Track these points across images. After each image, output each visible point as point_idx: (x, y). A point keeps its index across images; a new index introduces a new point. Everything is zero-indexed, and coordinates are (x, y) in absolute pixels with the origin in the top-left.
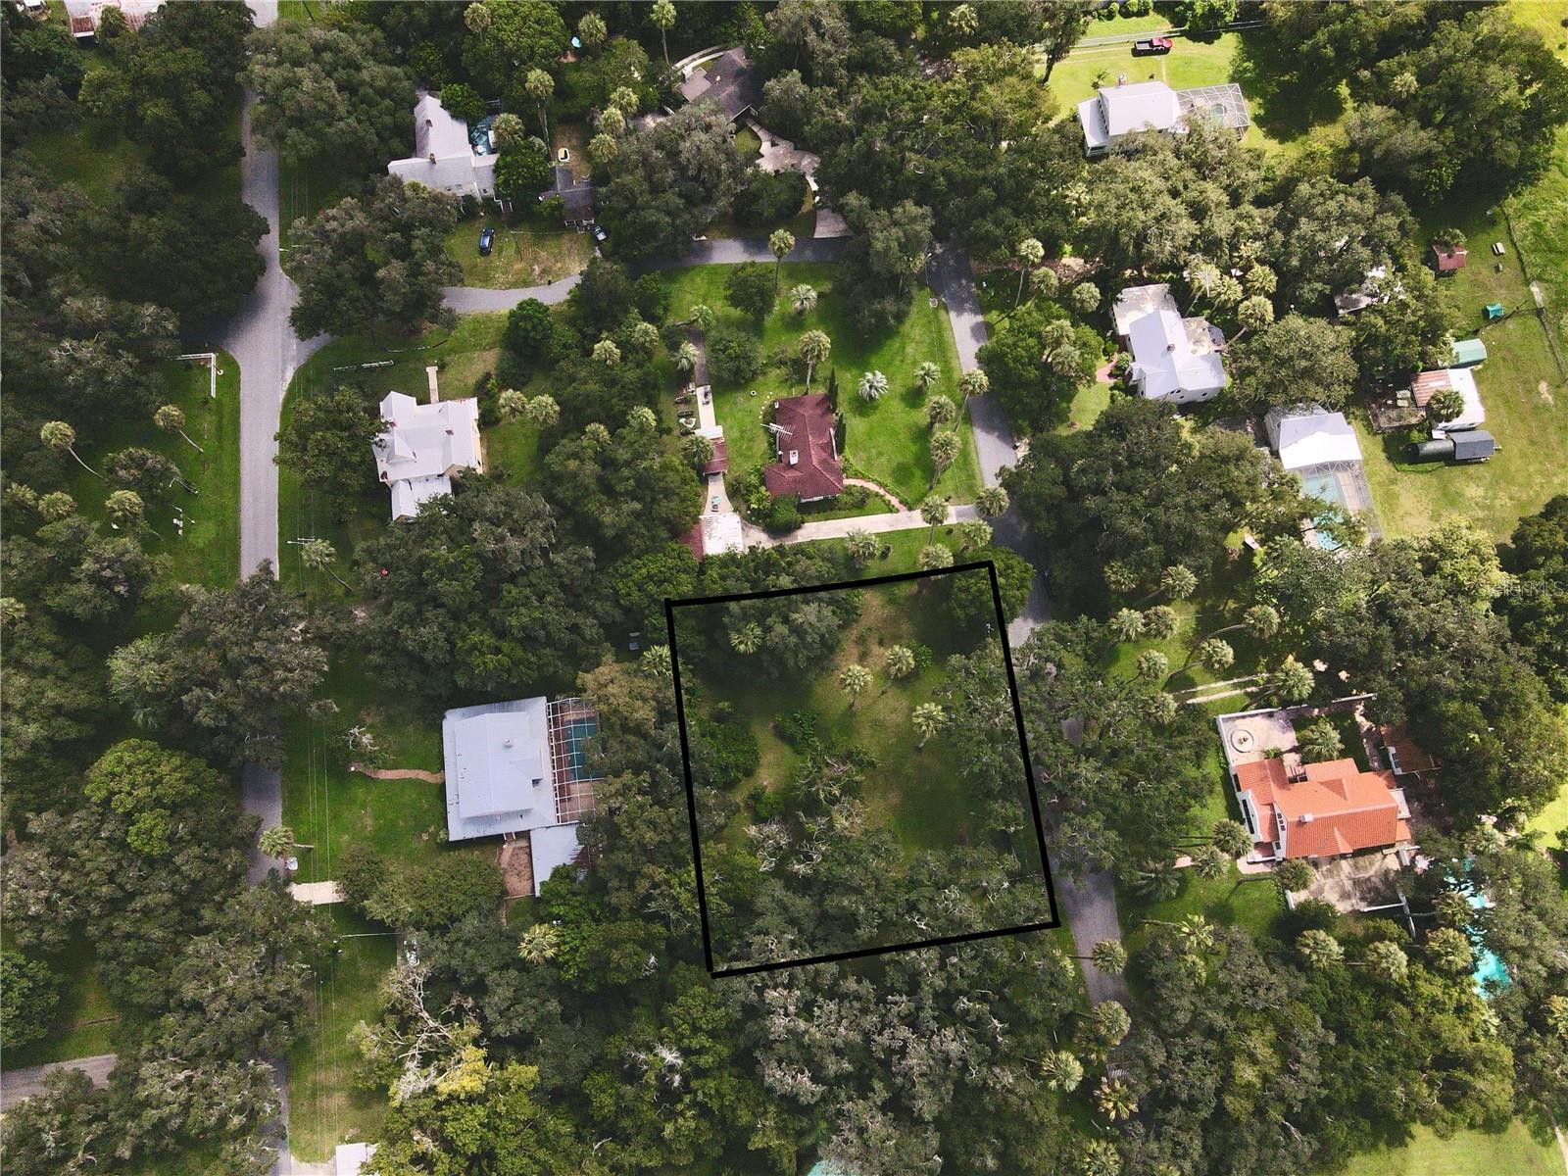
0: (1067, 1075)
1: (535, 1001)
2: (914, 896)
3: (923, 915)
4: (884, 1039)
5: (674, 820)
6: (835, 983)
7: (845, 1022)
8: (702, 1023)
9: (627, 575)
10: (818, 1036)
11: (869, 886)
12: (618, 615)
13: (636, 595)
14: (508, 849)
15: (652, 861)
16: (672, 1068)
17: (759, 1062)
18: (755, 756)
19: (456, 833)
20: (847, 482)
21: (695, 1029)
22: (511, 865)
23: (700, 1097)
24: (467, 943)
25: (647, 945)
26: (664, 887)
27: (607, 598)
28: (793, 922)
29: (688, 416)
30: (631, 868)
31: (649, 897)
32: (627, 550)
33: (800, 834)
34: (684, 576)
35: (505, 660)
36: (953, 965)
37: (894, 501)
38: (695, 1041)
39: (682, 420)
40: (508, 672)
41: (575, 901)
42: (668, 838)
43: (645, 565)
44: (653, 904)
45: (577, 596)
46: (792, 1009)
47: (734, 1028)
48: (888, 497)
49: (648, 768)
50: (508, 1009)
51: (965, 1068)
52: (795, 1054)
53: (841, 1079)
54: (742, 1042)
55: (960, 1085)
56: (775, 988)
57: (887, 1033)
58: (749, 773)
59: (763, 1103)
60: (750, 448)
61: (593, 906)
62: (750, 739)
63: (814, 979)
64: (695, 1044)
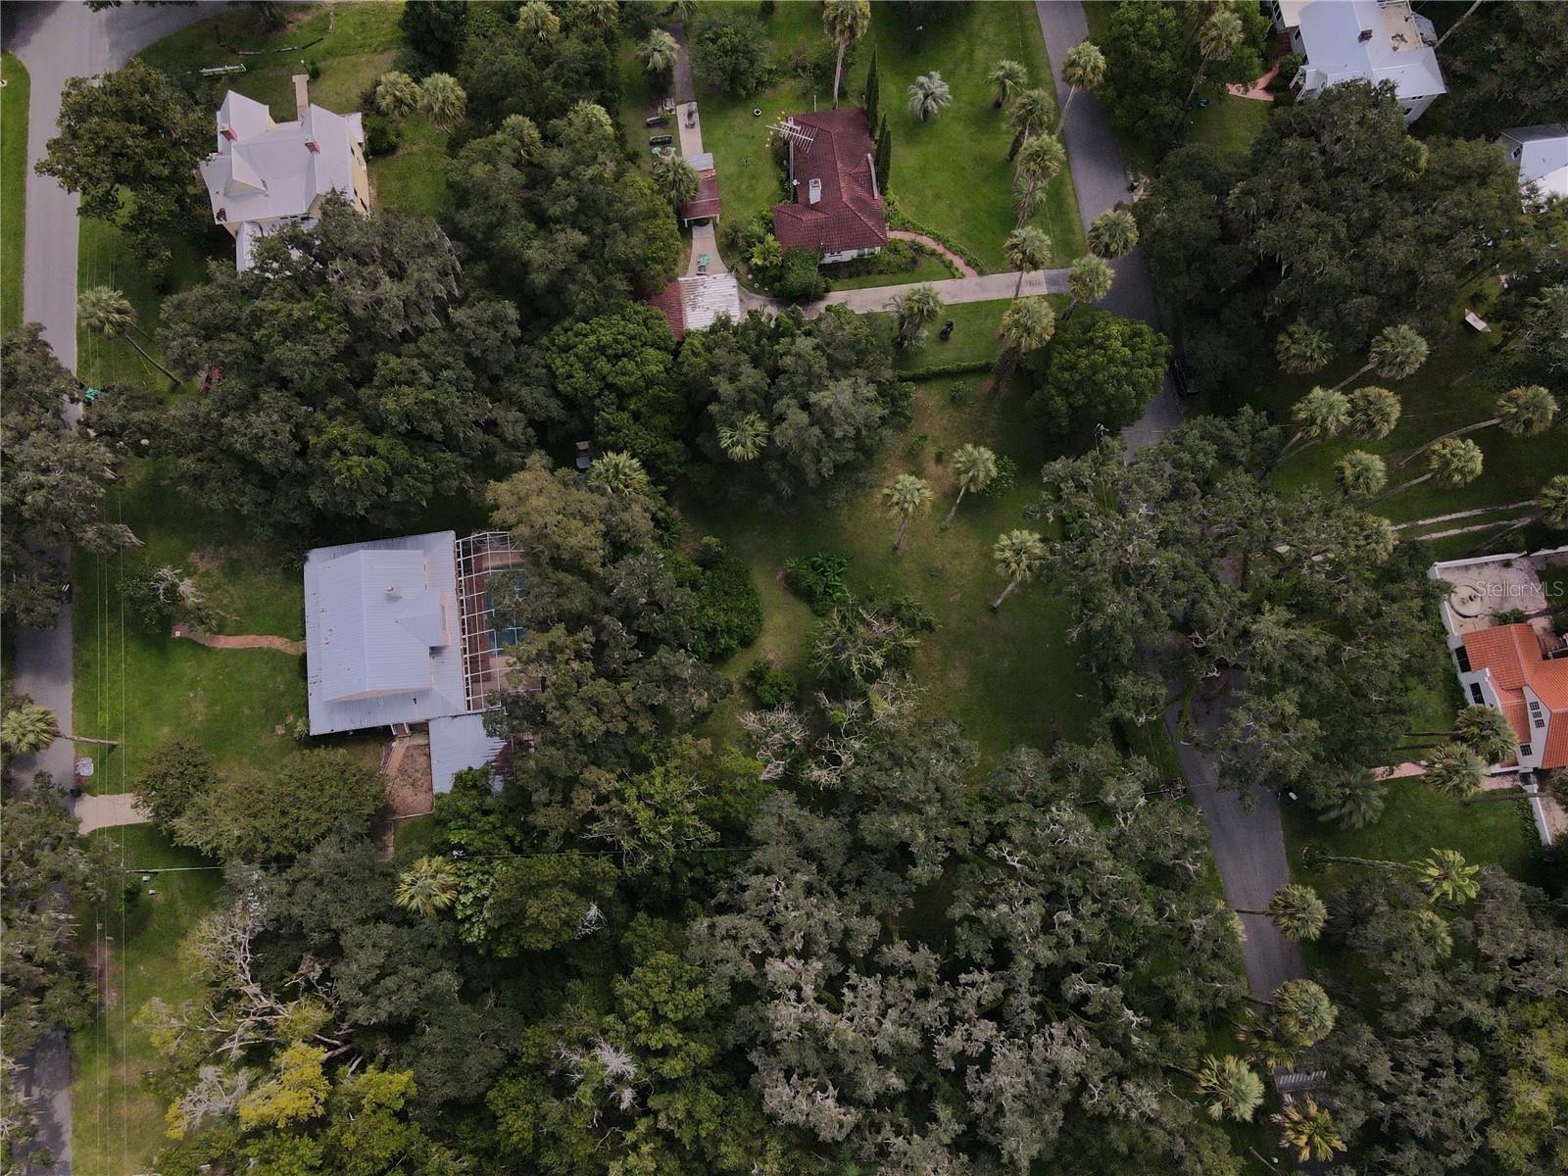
0: (1240, 1097)
1: (418, 972)
2: (999, 818)
3: (1017, 848)
4: (955, 1042)
5: (629, 700)
6: (875, 948)
7: (893, 1013)
8: (668, 1010)
9: (566, 349)
10: (851, 1035)
11: (929, 801)
12: (555, 408)
13: (580, 375)
14: (398, 747)
15: (596, 762)
16: (619, 1078)
17: (756, 1069)
18: (755, 615)
19: (319, 725)
20: (893, 235)
21: (658, 1018)
22: (402, 771)
23: (662, 1124)
24: (319, 883)
25: (585, 890)
26: (615, 802)
27: (538, 381)
28: (808, 855)
29: (665, 143)
30: (563, 772)
31: (592, 817)
32: (567, 311)
33: (822, 726)
34: (651, 351)
35: (380, 465)
36: (1064, 925)
37: (958, 262)
38: (656, 1036)
39: (656, 150)
40: (388, 482)
41: (484, 823)
42: (622, 728)
43: (593, 332)
44: (595, 827)
45: (495, 379)
46: (808, 991)
47: (719, 1017)
48: (949, 256)
49: (593, 623)
50: (376, 981)
51: (1082, 1086)
52: (813, 1061)
53: (886, 1100)
54: (731, 1037)
55: (1072, 1108)
56: (783, 956)
57: (959, 1031)
58: (746, 642)
59: (761, 1133)
60: (752, 188)
61: (510, 830)
62: (748, 591)
63: (842, 942)
64: (655, 1043)
